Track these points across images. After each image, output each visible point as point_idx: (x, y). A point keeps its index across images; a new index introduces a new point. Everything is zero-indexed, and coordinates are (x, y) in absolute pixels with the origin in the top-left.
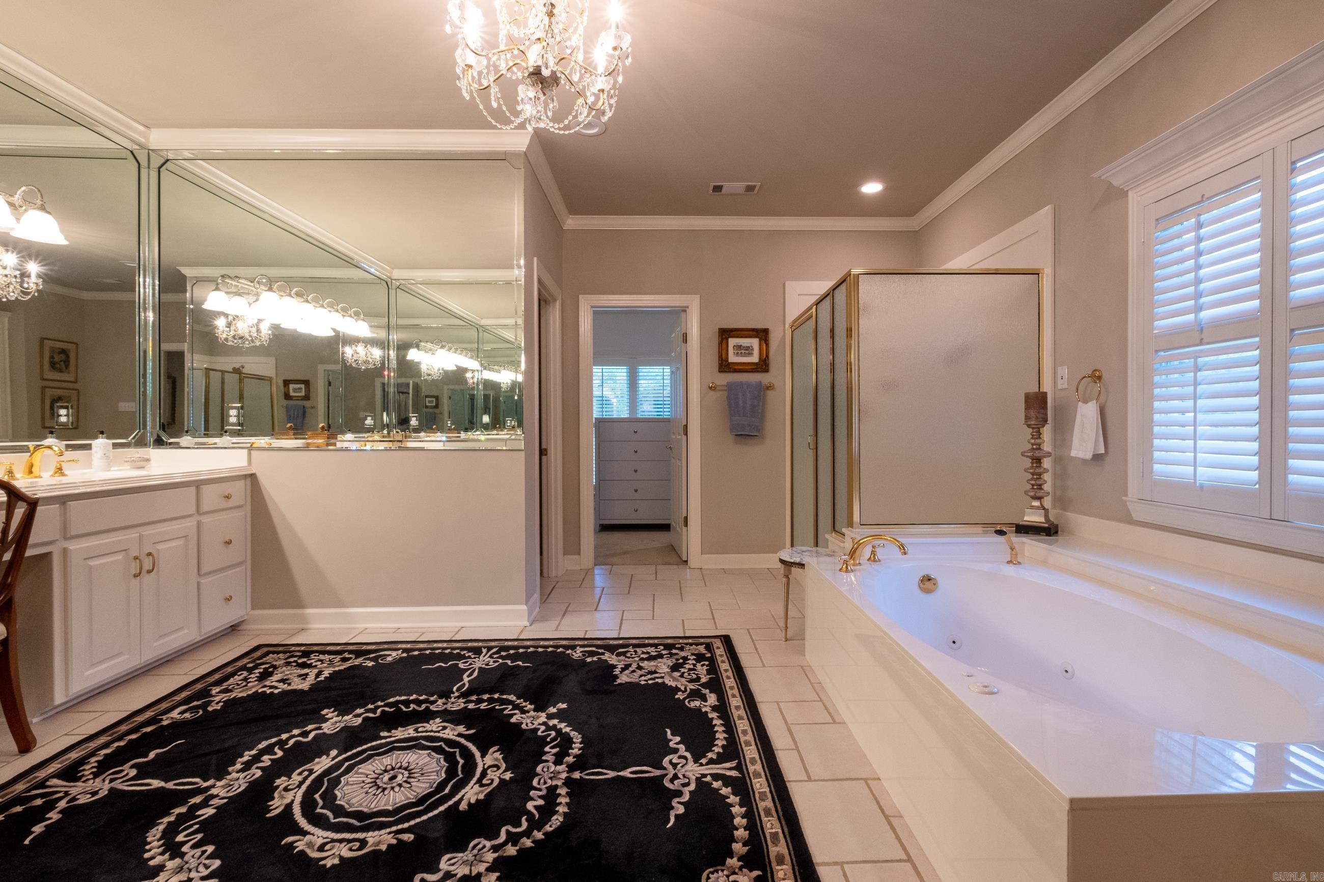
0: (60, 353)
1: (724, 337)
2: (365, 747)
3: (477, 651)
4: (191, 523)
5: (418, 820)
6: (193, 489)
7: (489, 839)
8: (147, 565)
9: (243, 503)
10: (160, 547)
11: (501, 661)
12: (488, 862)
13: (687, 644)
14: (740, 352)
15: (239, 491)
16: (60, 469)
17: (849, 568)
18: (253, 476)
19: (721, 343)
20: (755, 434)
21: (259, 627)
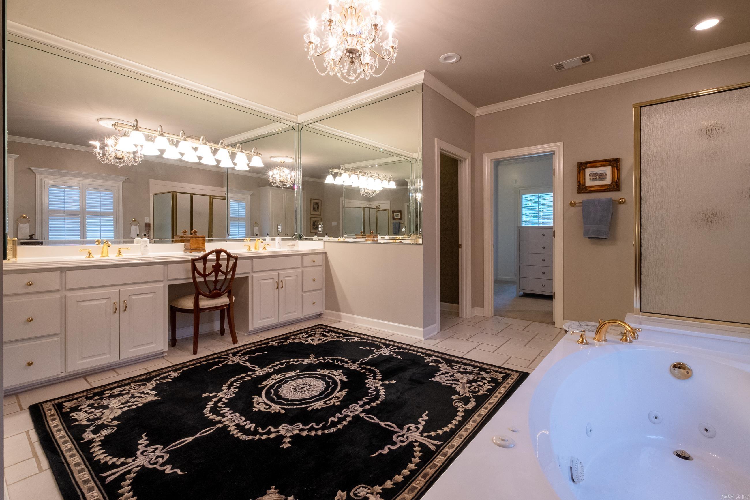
0: (316, 204)
1: (581, 168)
2: (305, 373)
3: (387, 346)
4: (299, 271)
5: (292, 407)
6: (300, 257)
7: (303, 425)
8: (280, 285)
9: (321, 264)
10: (286, 279)
11: (392, 353)
12: (293, 434)
13: (494, 371)
14: (595, 178)
15: (319, 259)
16: (265, 247)
17: (585, 341)
18: (325, 253)
19: (579, 173)
20: (605, 237)
21: (329, 317)
